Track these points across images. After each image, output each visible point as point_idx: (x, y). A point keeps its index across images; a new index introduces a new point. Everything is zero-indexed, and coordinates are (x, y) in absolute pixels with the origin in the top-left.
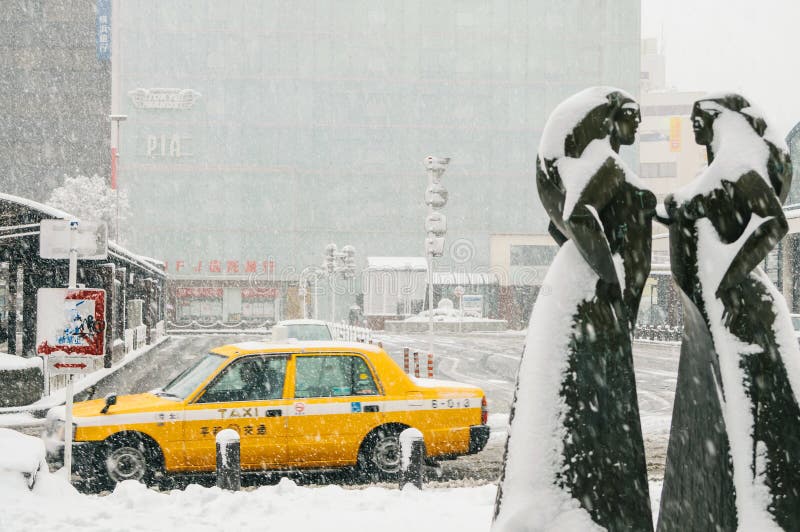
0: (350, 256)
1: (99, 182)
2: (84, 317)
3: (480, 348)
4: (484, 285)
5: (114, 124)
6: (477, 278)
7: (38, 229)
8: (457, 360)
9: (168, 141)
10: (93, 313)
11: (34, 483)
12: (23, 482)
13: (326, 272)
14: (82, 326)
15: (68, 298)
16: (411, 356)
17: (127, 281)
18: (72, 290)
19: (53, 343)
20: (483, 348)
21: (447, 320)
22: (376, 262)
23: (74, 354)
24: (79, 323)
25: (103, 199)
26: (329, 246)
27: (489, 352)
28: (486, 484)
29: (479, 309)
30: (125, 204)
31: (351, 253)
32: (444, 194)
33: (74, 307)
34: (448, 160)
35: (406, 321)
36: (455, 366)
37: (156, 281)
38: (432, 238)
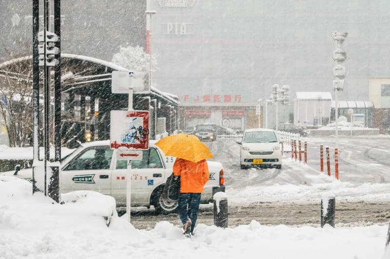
0: (286, 92)
1: (139, 50)
2: (137, 127)
3: (364, 145)
4: (365, 108)
5: (148, 16)
6: (361, 104)
7: (110, 76)
8: (350, 152)
9: (179, 26)
10: (142, 125)
11: (109, 223)
12: (104, 222)
13: (272, 101)
14: (136, 132)
15: (127, 116)
16: (325, 150)
17: (157, 106)
18: (130, 111)
19: (119, 142)
20: (367, 145)
21: (344, 129)
22: (301, 95)
23: (132, 148)
24: (134, 131)
25: (142, 60)
26: (274, 86)
27: (370, 148)
28: (372, 224)
29: (363, 122)
30: (155, 62)
31: (287, 90)
32: (344, 54)
33: (131, 121)
34: (346, 34)
35: (319, 129)
36: (349, 156)
37: (173, 107)
38: (337, 80)
